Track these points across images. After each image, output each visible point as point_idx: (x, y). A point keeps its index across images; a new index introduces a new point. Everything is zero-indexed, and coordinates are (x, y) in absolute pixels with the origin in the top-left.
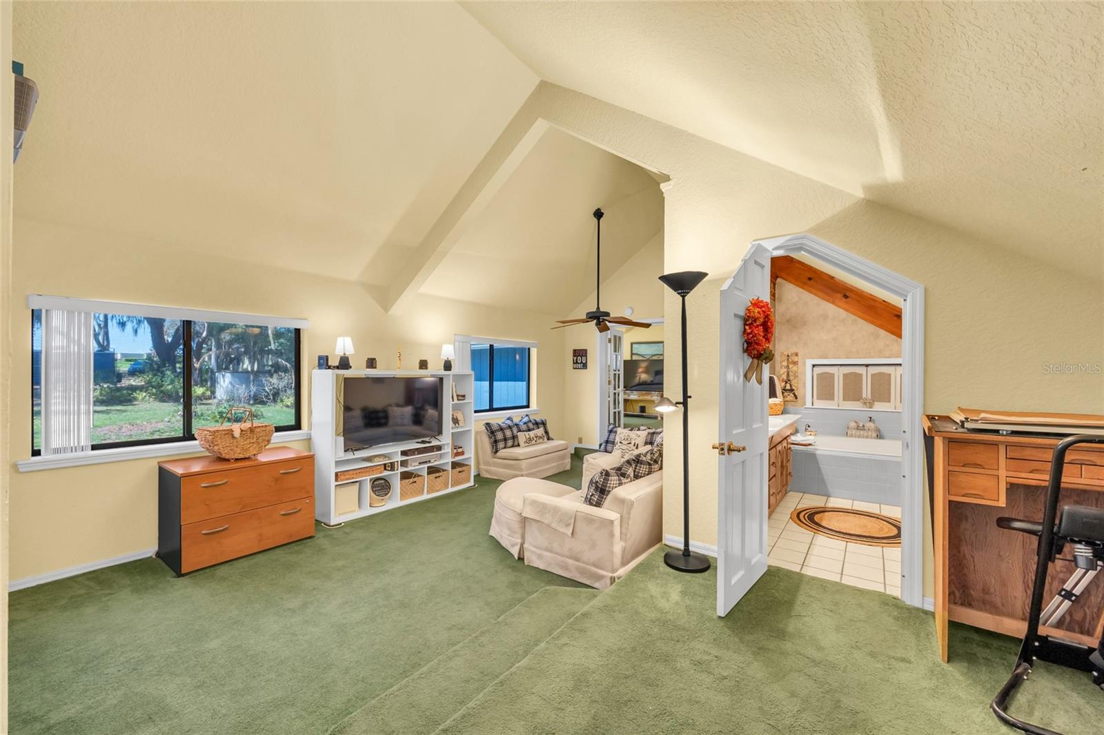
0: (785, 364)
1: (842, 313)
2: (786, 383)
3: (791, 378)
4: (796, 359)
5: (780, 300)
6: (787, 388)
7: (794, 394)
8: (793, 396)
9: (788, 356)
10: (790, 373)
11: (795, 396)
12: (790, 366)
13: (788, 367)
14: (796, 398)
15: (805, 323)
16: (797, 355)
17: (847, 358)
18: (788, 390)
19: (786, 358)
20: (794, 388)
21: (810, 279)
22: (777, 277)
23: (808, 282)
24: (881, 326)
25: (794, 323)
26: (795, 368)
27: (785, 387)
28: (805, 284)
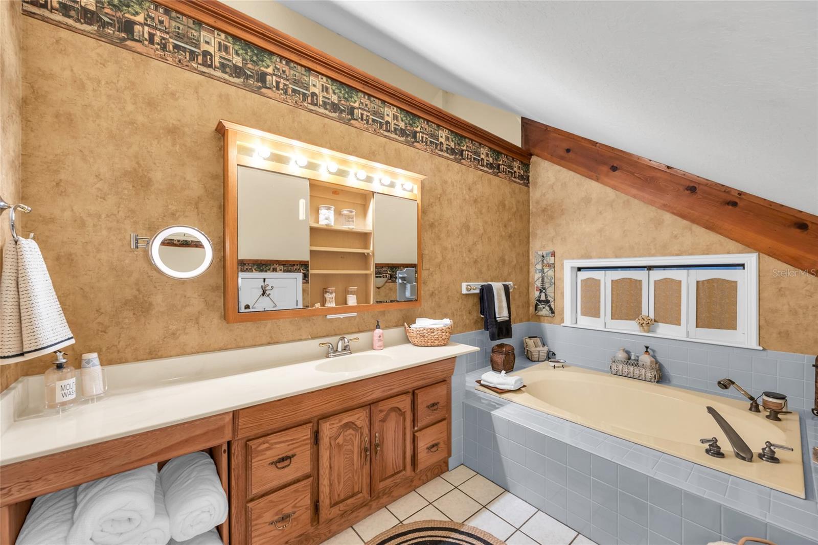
0: (539, 267)
1: (610, 193)
2: (541, 292)
3: (547, 285)
4: (552, 260)
5: (535, 184)
6: (542, 299)
7: (550, 306)
8: (547, 308)
9: (543, 256)
10: (546, 280)
11: (551, 309)
12: (546, 270)
13: (542, 271)
14: (553, 312)
15: (563, 212)
16: (553, 254)
17: (616, 257)
18: (543, 301)
19: (540, 259)
20: (549, 299)
21: (568, 151)
22: (531, 155)
23: (566, 155)
24: (665, 207)
25: (551, 213)
26: (550, 273)
27: (540, 297)
28: (562, 158)
